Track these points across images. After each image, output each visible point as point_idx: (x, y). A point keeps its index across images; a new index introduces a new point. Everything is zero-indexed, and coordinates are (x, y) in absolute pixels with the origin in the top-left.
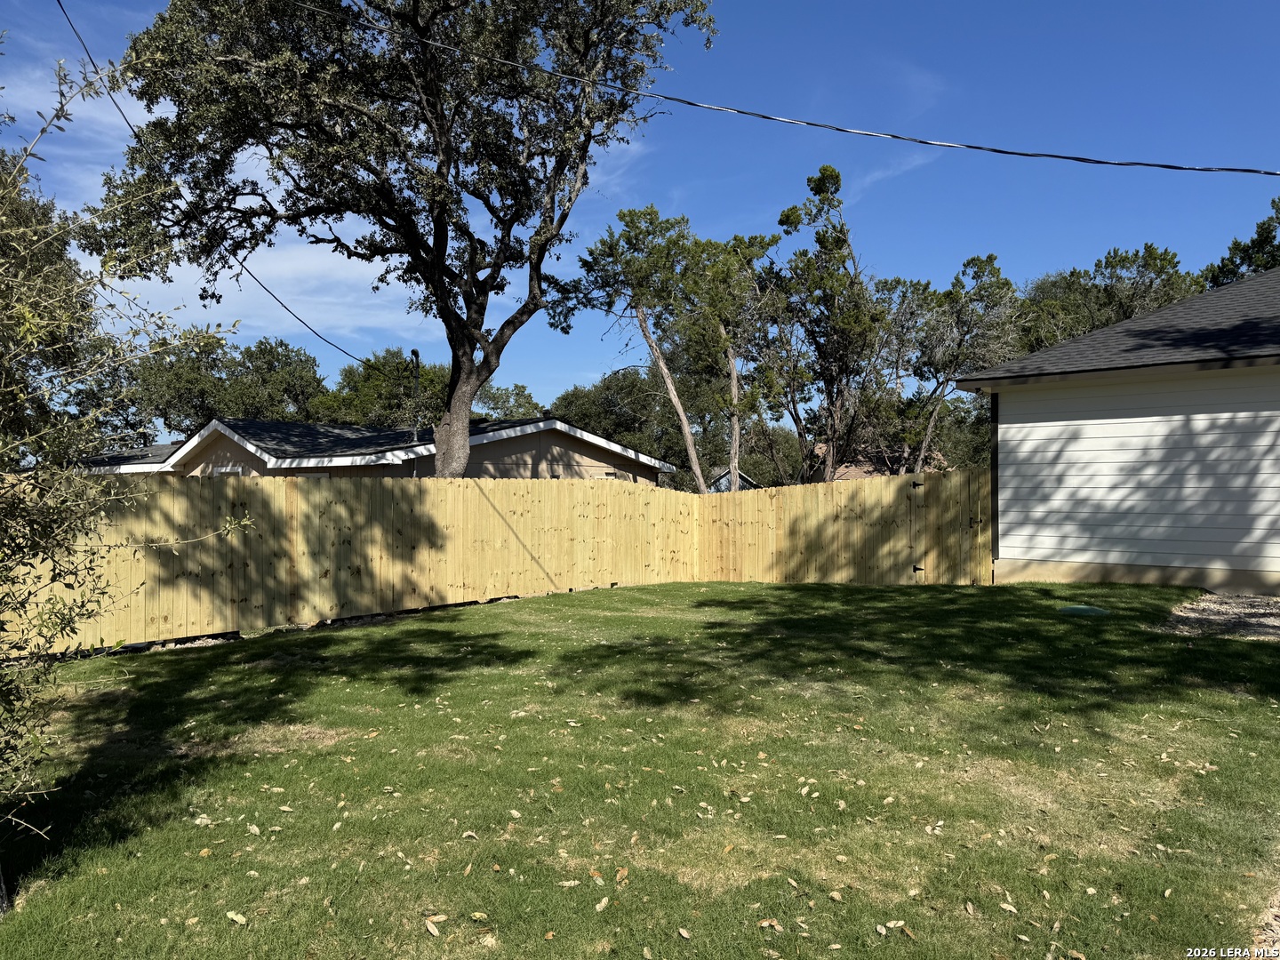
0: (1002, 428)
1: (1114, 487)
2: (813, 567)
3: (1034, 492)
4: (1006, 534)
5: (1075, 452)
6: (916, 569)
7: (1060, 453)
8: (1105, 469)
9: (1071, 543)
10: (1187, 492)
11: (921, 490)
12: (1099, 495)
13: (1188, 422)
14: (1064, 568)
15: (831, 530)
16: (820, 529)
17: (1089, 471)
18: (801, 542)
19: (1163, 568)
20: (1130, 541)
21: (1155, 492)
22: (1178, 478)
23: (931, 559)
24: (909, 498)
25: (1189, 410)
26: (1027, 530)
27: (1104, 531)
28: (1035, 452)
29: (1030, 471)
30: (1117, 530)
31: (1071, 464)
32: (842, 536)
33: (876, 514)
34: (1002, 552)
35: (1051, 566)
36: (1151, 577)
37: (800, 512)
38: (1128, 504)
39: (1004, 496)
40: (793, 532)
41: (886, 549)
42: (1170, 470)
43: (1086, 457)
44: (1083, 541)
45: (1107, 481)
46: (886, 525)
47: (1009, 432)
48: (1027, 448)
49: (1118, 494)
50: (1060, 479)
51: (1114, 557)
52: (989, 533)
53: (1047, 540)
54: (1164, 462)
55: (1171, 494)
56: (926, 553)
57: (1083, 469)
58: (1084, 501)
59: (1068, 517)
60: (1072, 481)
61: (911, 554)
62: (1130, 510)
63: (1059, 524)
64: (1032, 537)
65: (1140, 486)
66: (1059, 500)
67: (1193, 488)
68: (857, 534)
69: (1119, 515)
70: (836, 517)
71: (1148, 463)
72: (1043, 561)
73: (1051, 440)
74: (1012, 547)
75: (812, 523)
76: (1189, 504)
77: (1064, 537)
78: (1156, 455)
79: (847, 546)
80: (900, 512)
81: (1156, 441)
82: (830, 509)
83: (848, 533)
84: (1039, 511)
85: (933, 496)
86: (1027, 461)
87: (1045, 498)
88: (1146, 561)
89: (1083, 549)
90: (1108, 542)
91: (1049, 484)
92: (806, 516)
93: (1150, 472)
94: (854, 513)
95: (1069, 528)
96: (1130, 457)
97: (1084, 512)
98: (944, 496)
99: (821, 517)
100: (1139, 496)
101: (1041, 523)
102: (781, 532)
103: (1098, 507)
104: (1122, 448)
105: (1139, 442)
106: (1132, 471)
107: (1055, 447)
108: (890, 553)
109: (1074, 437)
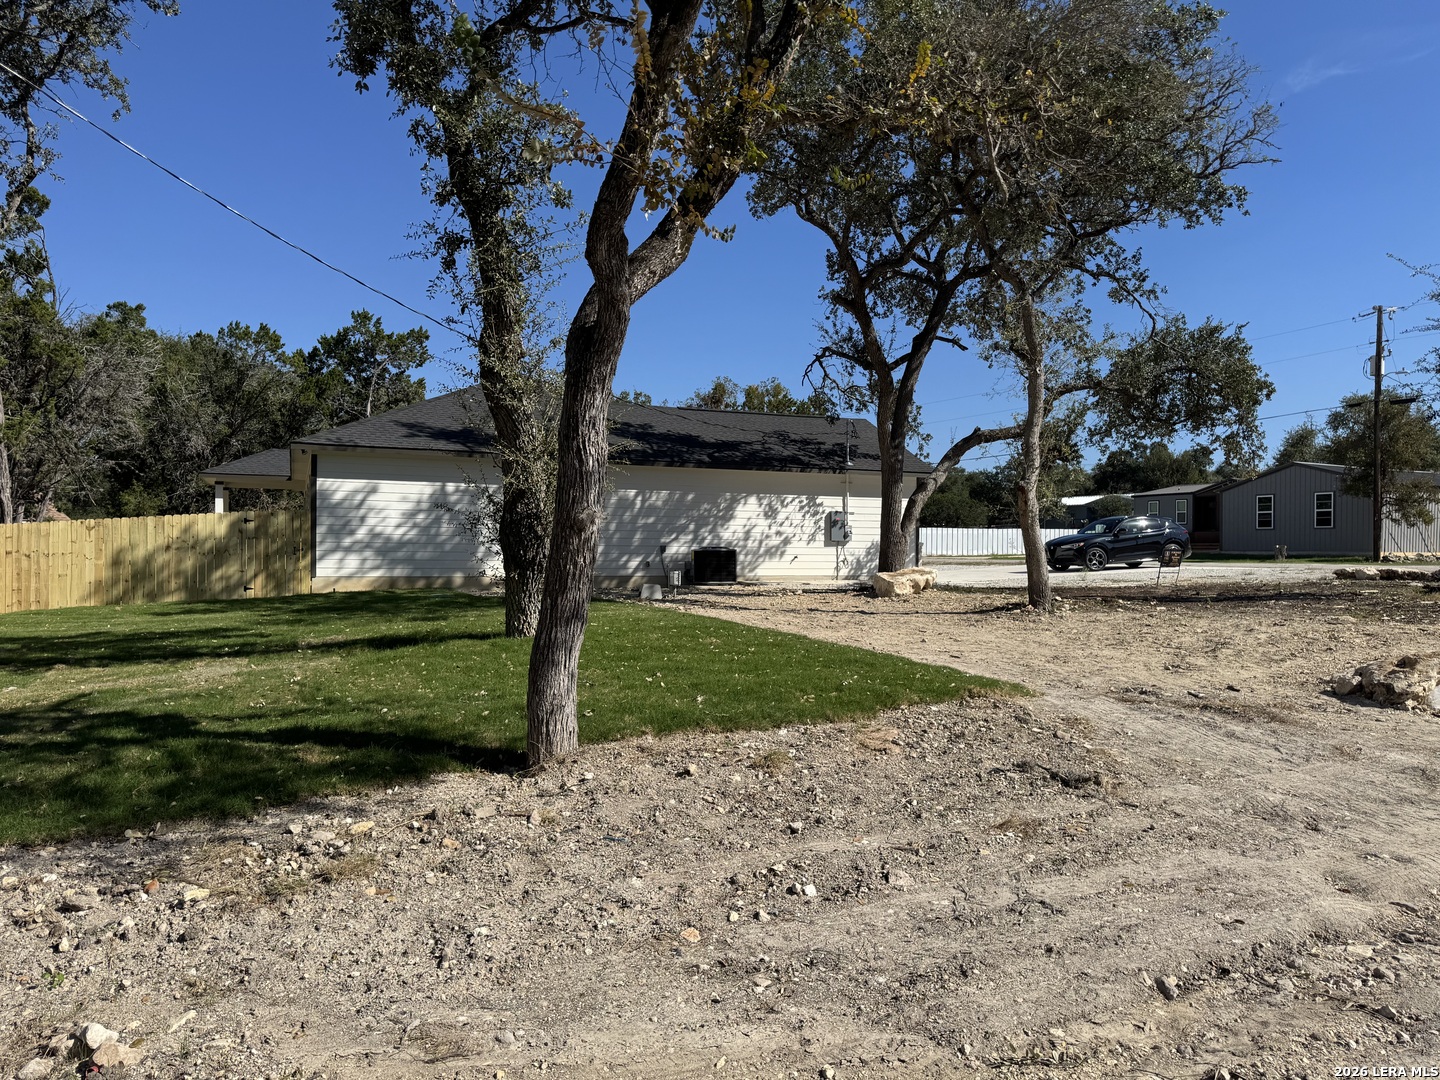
0: (320, 481)
1: (399, 526)
2: (140, 593)
3: (342, 529)
4: (322, 558)
5: (374, 500)
6: (246, 589)
7: (362, 502)
8: (394, 514)
9: (369, 564)
10: (443, 530)
11: (251, 525)
12: (389, 531)
13: (443, 487)
14: (364, 581)
15: (161, 559)
16: (149, 559)
17: (382, 515)
18: (126, 572)
19: (428, 578)
20: (408, 561)
21: (425, 529)
22: (438, 521)
23: (260, 580)
24: (241, 531)
25: (445, 480)
26: (338, 555)
27: (392, 555)
28: (344, 499)
29: (341, 512)
30: (400, 554)
31: (371, 509)
32: (173, 565)
33: (208, 545)
34: (319, 572)
35: (354, 580)
36: (421, 584)
37: (126, 543)
38: (407, 537)
39: (320, 530)
40: (116, 562)
41: (218, 574)
42: (433, 516)
43: (381, 505)
44: (378, 562)
45: (394, 522)
46: (219, 553)
47: (323, 483)
48: (338, 496)
49: (401, 531)
50: (363, 519)
51: (398, 572)
52: (309, 558)
53: (352, 562)
54: (429, 511)
55: (433, 531)
56: (256, 576)
57: (378, 513)
58: (379, 535)
59: (368, 546)
60: (371, 521)
61: (242, 577)
62: (409, 542)
63: (361, 550)
64: (341, 560)
65: (415, 526)
66: (361, 533)
67: (446, 528)
68: (189, 563)
69: (402, 544)
70: (168, 548)
71: (420, 511)
72: (349, 577)
73: (357, 492)
74: (327, 569)
75: (140, 553)
76: (444, 537)
77: (364, 560)
78: (425, 506)
79: (178, 574)
80: (231, 544)
81: (425, 497)
82: (162, 541)
83: (180, 561)
84: (347, 541)
85: (261, 531)
86: (339, 504)
87: (352, 533)
88: (418, 574)
89: (377, 568)
90: (394, 564)
91: (355, 523)
92: (133, 547)
93: (421, 516)
94: (187, 543)
95: (368, 554)
96: (409, 506)
97: (378, 543)
98: (271, 530)
99: (150, 547)
100: (414, 532)
101: (348, 550)
102: (102, 562)
103: (388, 539)
104: (404, 500)
105: (415, 497)
106: (412, 514)
107: (360, 497)
108: (221, 578)
109: (374, 490)
